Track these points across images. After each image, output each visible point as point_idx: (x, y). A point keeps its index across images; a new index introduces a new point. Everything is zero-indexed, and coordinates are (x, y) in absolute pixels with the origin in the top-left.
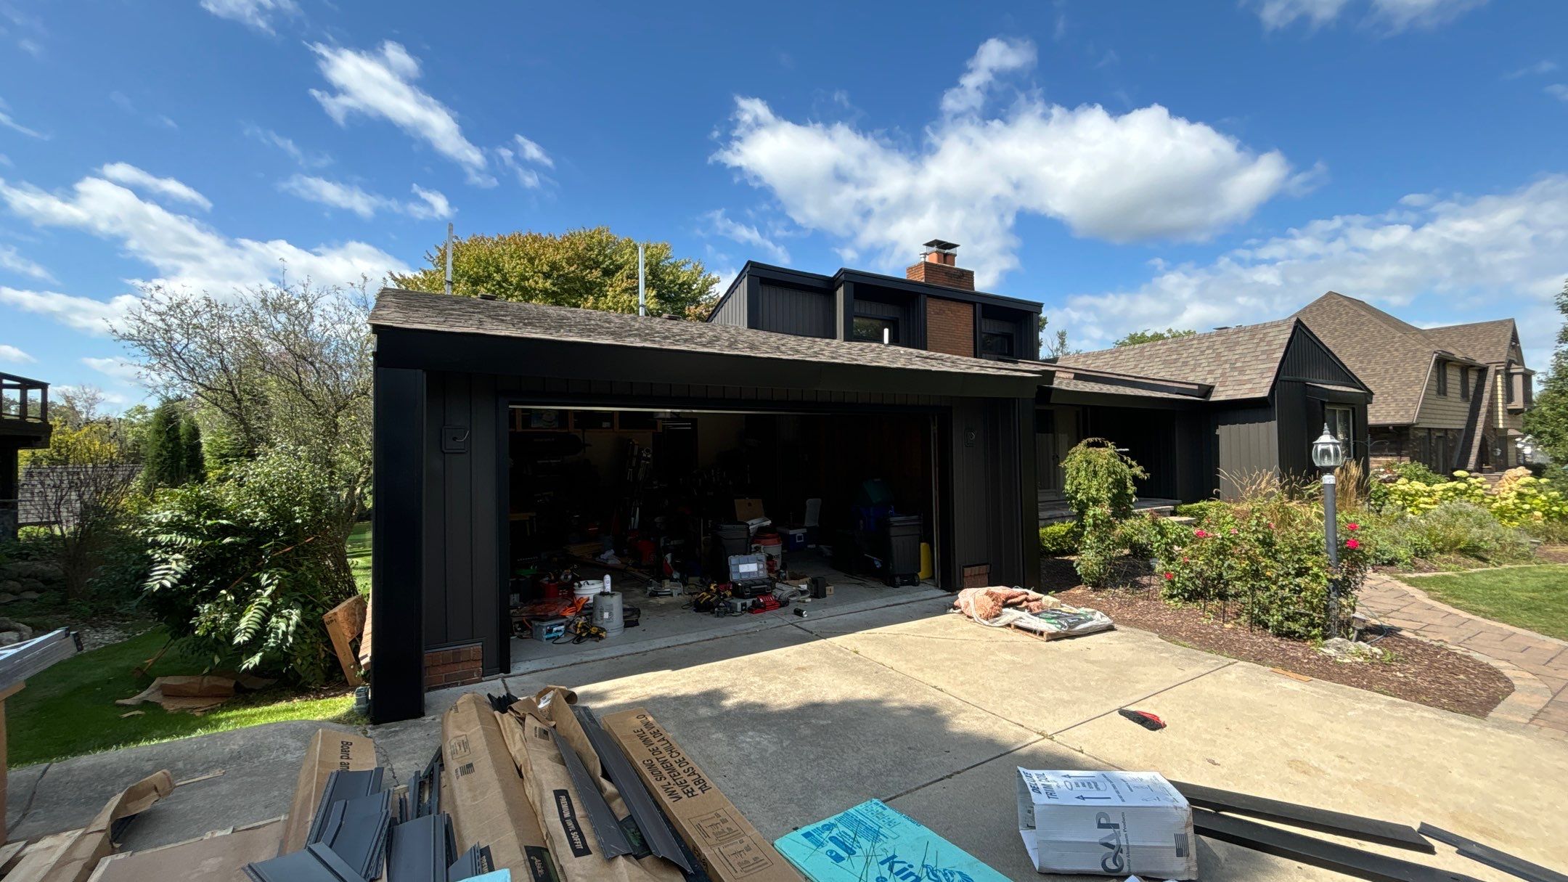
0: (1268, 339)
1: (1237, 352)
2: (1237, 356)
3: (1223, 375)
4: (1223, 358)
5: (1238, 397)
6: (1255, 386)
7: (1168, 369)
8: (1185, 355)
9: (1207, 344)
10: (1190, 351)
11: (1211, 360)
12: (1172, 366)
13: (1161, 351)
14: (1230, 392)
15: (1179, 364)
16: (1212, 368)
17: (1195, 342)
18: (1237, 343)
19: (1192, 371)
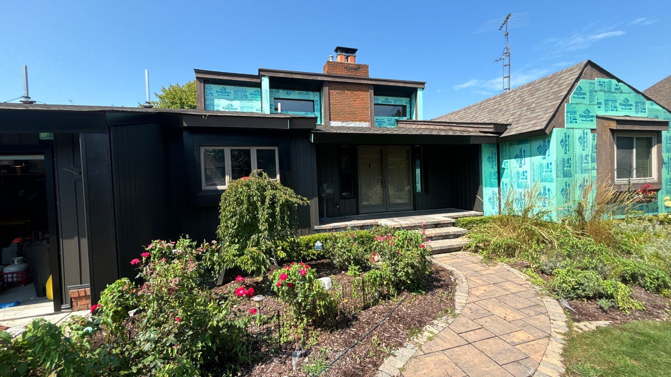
0: (561, 82)
1: (536, 96)
2: (534, 100)
3: (520, 115)
4: (525, 103)
5: (523, 131)
6: (538, 121)
7: (489, 116)
8: (503, 105)
9: (518, 94)
10: (507, 101)
11: (517, 105)
12: (493, 113)
13: (490, 104)
14: (518, 129)
15: (497, 111)
16: (515, 111)
17: (512, 94)
18: (538, 90)
19: (503, 115)
